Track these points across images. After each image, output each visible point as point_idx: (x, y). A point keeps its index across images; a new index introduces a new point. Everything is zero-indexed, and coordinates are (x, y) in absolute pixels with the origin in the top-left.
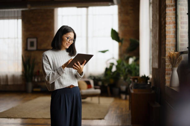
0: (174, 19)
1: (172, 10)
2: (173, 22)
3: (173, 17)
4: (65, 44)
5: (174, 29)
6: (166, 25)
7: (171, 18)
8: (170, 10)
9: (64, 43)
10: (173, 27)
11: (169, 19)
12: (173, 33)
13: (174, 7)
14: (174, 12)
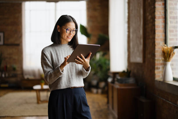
0: (163, 14)
1: (162, 4)
2: (162, 16)
3: (162, 11)
4: (66, 37)
5: (163, 24)
6: (156, 20)
7: (160, 12)
8: (159, 5)
9: (64, 36)
10: (162, 21)
11: (158, 13)
12: (162, 28)
13: (164, 2)
14: (163, 6)
